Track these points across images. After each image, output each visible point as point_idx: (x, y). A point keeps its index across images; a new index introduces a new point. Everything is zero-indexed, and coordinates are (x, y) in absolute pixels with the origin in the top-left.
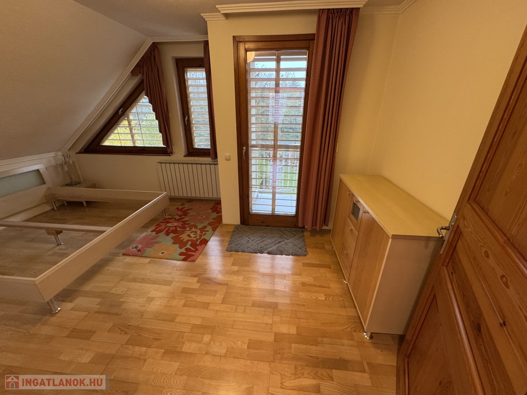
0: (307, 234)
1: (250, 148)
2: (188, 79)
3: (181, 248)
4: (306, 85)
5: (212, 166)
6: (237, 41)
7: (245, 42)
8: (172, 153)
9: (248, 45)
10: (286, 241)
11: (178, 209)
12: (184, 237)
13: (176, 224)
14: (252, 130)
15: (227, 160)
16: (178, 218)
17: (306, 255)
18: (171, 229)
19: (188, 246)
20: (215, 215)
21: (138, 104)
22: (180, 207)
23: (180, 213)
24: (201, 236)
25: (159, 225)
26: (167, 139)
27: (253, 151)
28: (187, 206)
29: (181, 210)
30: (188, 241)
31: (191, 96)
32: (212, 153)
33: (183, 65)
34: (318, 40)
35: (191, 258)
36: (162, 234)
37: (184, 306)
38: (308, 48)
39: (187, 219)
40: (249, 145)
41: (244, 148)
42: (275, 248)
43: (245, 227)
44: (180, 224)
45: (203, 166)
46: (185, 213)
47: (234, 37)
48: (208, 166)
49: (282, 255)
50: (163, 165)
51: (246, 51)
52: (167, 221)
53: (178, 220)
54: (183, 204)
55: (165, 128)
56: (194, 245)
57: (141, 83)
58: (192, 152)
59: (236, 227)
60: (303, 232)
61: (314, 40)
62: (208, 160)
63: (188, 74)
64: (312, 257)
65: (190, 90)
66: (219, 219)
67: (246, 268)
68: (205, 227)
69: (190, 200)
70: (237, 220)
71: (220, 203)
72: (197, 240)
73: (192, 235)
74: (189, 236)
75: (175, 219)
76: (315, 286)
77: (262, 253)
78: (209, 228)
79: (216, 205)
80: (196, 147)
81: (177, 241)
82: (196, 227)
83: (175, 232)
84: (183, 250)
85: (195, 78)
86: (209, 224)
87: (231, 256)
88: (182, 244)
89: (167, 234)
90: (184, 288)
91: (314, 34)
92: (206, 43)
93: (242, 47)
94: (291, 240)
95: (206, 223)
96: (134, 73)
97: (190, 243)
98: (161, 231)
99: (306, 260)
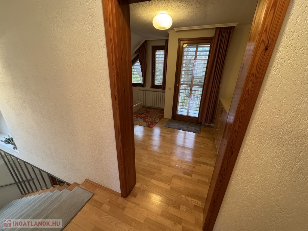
0: (202, 126)
1: (180, 85)
2: (156, 54)
3: (146, 123)
4: (208, 58)
5: (162, 93)
6: (180, 40)
7: (183, 41)
8: (145, 86)
9: (184, 42)
10: (192, 127)
11: (145, 111)
12: (148, 120)
13: (144, 115)
14: (182, 77)
15: (169, 89)
16: (145, 113)
17: (200, 133)
18: (142, 117)
19: (149, 123)
20: (160, 114)
21: (135, 65)
22: (146, 110)
23: (146, 112)
24: (154, 121)
25: (137, 115)
26: (144, 80)
27: (181, 87)
28: (148, 110)
29: (146, 111)
30: (149, 121)
31: (157, 62)
32: (162, 87)
33: (156, 48)
34: (215, 40)
35: (151, 127)
36: (139, 118)
37: (148, 139)
38: (211, 43)
39: (148, 114)
40: (180, 83)
41: (178, 84)
42: (186, 129)
43: (173, 120)
44: (146, 116)
45: (158, 93)
46: (148, 112)
47: (179, 39)
48: (160, 93)
49: (189, 131)
50: (141, 91)
51: (183, 44)
52: (141, 114)
53: (145, 114)
54: (147, 109)
55: (144, 75)
56: (152, 123)
57: (138, 56)
58: (154, 86)
59: (170, 120)
60: (201, 125)
61: (213, 39)
62: (160, 90)
63: (157, 52)
64: (202, 134)
65: (157, 59)
66: (163, 116)
67: (172, 133)
68: (156, 118)
69: (150, 108)
70: (170, 117)
71: (163, 110)
72: (153, 122)
73: (151, 120)
74: (149, 120)
75: (144, 114)
76: (201, 143)
77: (180, 129)
78: (158, 119)
79: (162, 111)
80: (156, 84)
81: (144, 121)
82: (152, 117)
83: (144, 118)
84: (147, 124)
85: (160, 54)
86: (158, 117)
87: (166, 128)
88: (147, 122)
89: (141, 118)
90: (148, 135)
91: (213, 37)
92: (167, 41)
93: (182, 43)
94: (194, 127)
95: (156, 117)
96: (136, 52)
97: (150, 122)
98: (138, 117)
99: (199, 135)
